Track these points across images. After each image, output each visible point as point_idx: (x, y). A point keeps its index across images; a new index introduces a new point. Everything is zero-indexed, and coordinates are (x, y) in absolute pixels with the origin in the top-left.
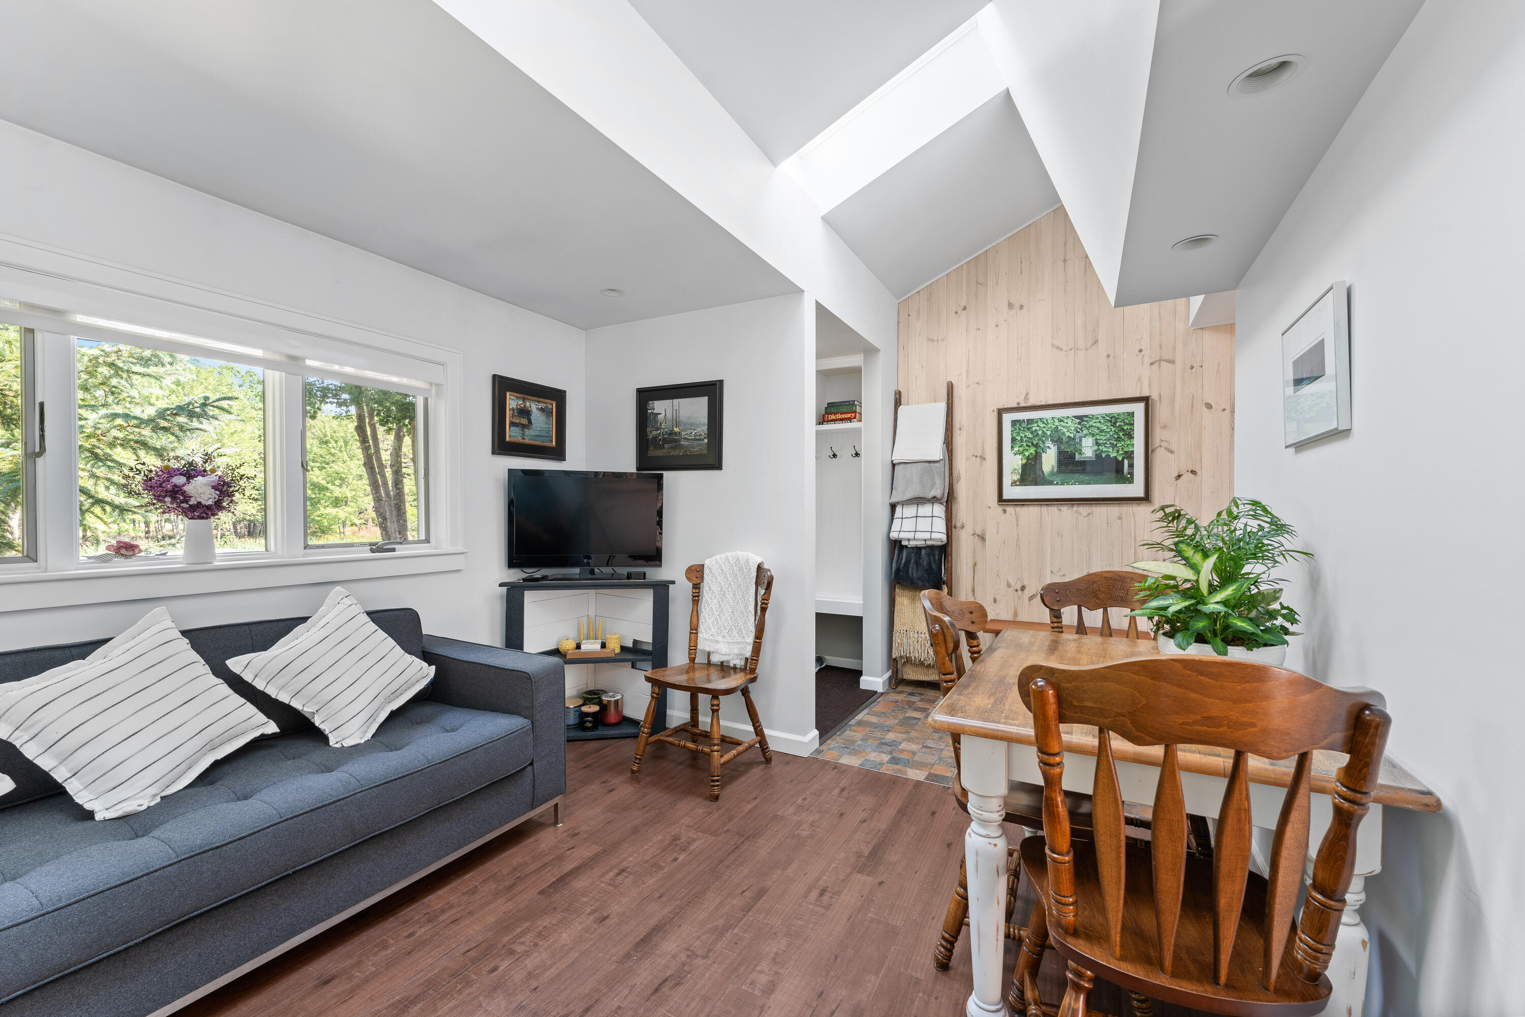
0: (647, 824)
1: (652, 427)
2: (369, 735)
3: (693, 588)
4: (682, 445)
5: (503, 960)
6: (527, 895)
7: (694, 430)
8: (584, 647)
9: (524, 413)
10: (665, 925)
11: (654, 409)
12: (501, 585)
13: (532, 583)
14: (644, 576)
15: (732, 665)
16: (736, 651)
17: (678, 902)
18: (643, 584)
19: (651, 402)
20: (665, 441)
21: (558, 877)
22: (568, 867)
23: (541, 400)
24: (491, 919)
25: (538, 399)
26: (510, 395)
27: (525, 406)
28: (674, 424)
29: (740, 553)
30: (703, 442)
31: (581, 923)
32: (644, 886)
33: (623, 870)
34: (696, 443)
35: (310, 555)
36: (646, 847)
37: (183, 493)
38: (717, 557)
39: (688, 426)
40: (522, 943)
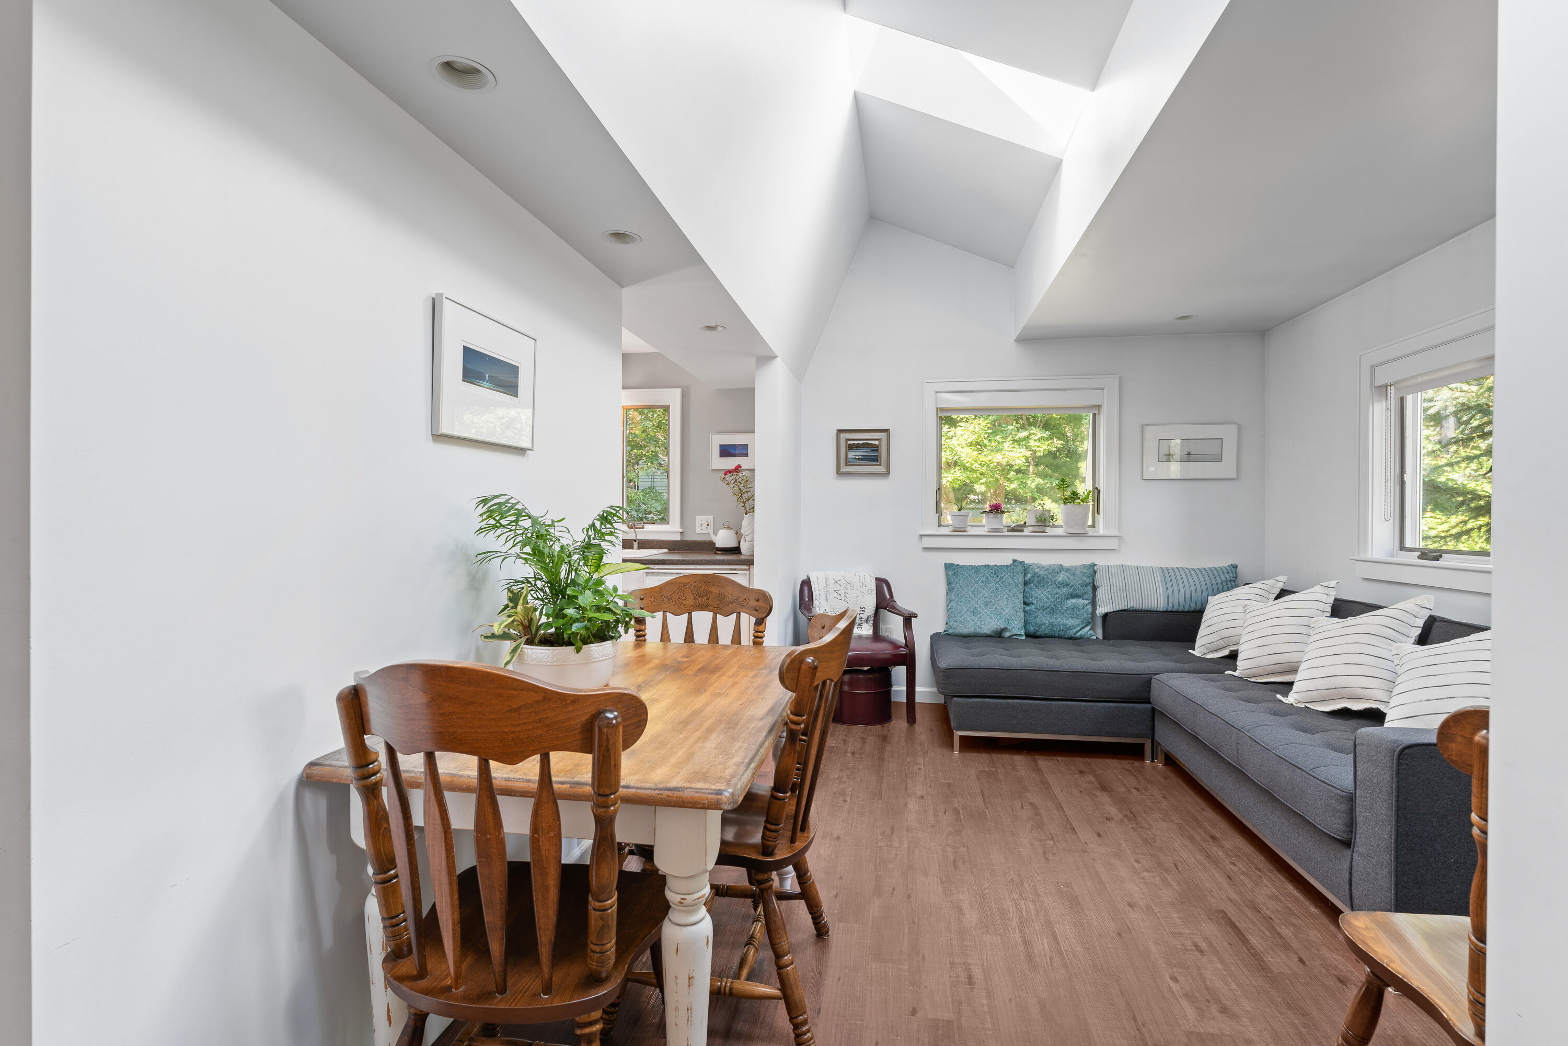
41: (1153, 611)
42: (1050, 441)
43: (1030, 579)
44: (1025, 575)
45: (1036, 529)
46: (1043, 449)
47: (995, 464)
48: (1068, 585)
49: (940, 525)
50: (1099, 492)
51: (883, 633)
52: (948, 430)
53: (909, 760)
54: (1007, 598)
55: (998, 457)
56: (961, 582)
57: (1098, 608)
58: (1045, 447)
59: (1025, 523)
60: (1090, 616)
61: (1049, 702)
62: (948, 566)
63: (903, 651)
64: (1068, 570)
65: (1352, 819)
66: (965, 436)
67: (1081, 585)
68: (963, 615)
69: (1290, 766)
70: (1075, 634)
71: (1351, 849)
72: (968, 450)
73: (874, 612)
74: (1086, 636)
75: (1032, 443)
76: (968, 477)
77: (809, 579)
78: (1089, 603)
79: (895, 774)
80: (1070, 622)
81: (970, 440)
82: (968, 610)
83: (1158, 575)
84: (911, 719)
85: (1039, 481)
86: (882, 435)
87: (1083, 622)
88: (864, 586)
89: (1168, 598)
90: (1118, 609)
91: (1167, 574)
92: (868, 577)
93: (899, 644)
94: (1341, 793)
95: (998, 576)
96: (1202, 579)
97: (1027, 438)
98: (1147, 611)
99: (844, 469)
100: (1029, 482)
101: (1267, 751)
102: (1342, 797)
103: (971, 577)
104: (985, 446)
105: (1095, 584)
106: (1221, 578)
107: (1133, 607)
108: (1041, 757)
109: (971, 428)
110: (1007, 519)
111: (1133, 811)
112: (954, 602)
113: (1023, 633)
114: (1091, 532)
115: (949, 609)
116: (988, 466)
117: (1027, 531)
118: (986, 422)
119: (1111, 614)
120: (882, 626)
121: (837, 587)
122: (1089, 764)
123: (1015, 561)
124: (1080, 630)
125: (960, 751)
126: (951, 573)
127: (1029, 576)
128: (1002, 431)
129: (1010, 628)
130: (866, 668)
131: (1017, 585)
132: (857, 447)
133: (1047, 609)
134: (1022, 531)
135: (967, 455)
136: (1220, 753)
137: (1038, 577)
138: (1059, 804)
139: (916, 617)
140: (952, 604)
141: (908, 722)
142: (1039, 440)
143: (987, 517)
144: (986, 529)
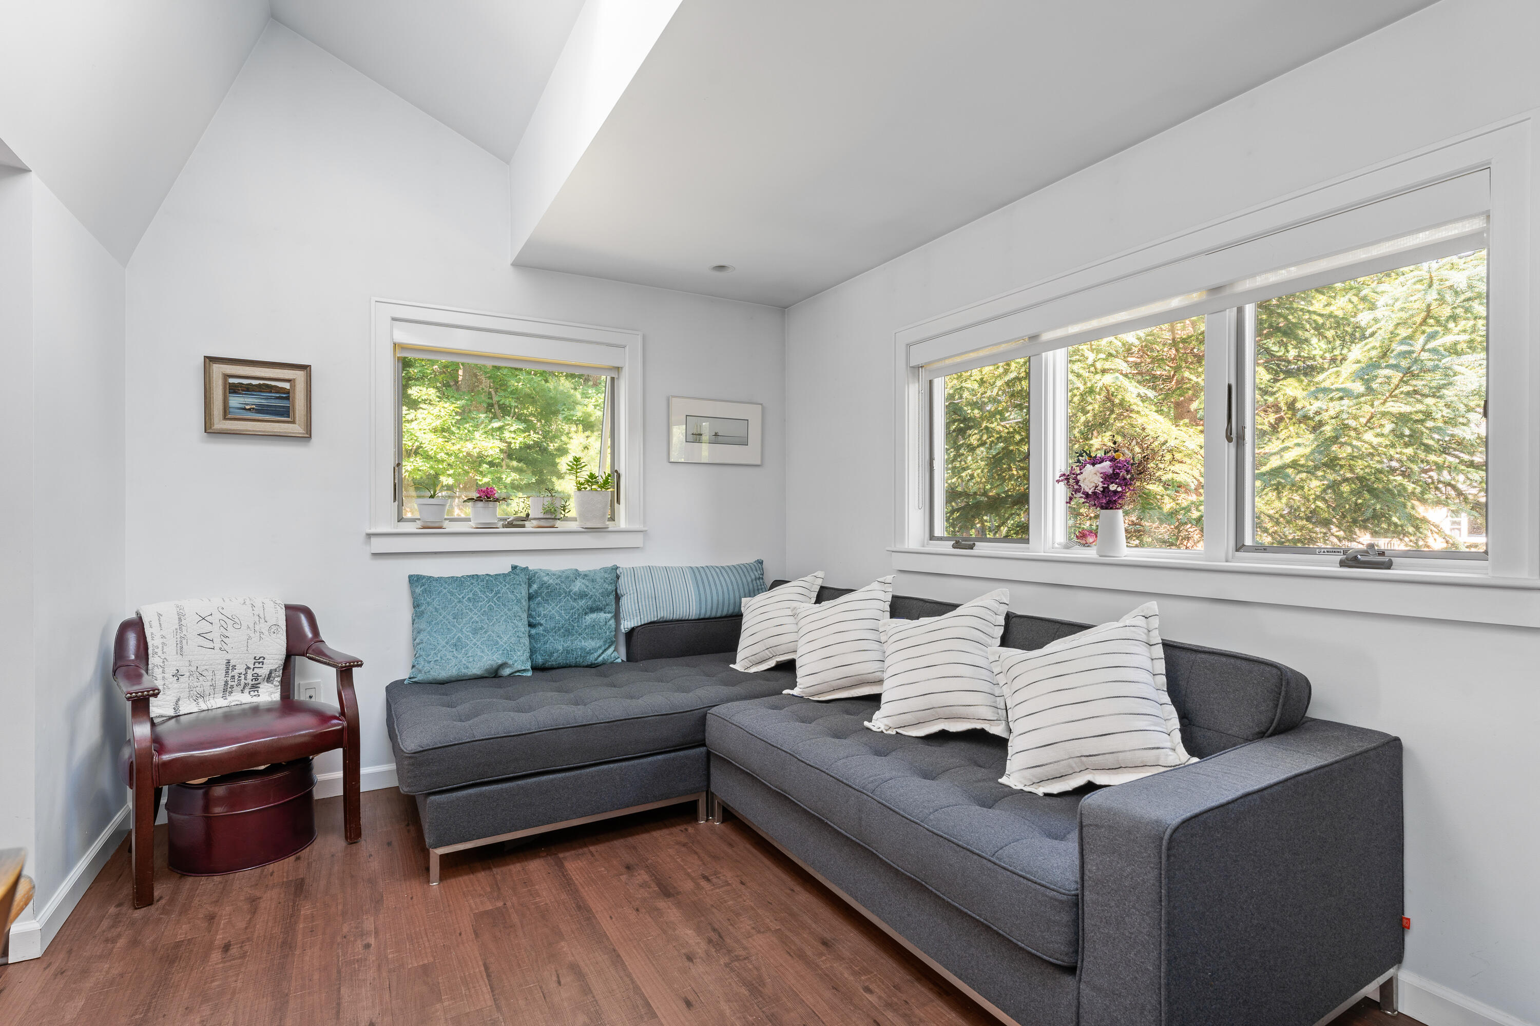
35: (1239, 560)
41: (684, 620)
42: (527, 434)
43: (536, 592)
44: (530, 586)
45: (542, 523)
46: (518, 441)
47: (465, 454)
48: (586, 595)
49: (400, 519)
50: (619, 476)
51: (301, 696)
52: (407, 412)
53: (345, 929)
54: (505, 621)
55: (468, 447)
56: (435, 603)
57: (622, 622)
58: (521, 439)
59: (528, 515)
60: (613, 633)
61: (578, 772)
62: (415, 580)
63: (337, 725)
64: (586, 575)
65: (1077, 933)
66: (428, 421)
67: (603, 595)
68: (439, 651)
69: (958, 849)
70: (596, 660)
71: (1077, 978)
72: (432, 436)
73: (282, 662)
74: (609, 661)
75: (507, 435)
76: (432, 467)
77: (140, 618)
78: (612, 617)
79: (316, 977)
80: (590, 644)
81: (434, 425)
82: (447, 643)
83: (689, 576)
84: (353, 832)
85: (515, 476)
86: (299, 375)
87: (605, 642)
88: (262, 621)
89: (700, 603)
90: (646, 622)
91: (697, 574)
92: (270, 606)
93: (330, 713)
94: (1060, 897)
95: (492, 590)
96: (733, 579)
97: (500, 429)
98: (678, 621)
99: (220, 424)
100: (504, 476)
101: (914, 825)
102: (1061, 902)
103: (452, 594)
104: (453, 433)
105: (619, 592)
106: (750, 576)
107: (663, 617)
108: (567, 854)
109: (435, 411)
110: (501, 510)
111: (716, 927)
112: (425, 634)
113: (529, 668)
114: (611, 526)
115: (416, 644)
116: (456, 456)
117: (529, 526)
118: (454, 405)
119: (639, 628)
120: (298, 681)
121: (204, 627)
122: (635, 848)
123: (514, 568)
124: (602, 653)
125: (442, 878)
126: (418, 590)
127: (535, 587)
128: (473, 419)
129: (510, 662)
130: (262, 767)
131: (519, 601)
132: (248, 389)
133: (559, 630)
134: (523, 526)
135: (431, 442)
136: (826, 821)
137: (547, 588)
138: (614, 950)
139: (361, 666)
140: (421, 636)
141: (346, 838)
142: (515, 432)
143: (474, 507)
144: (472, 524)
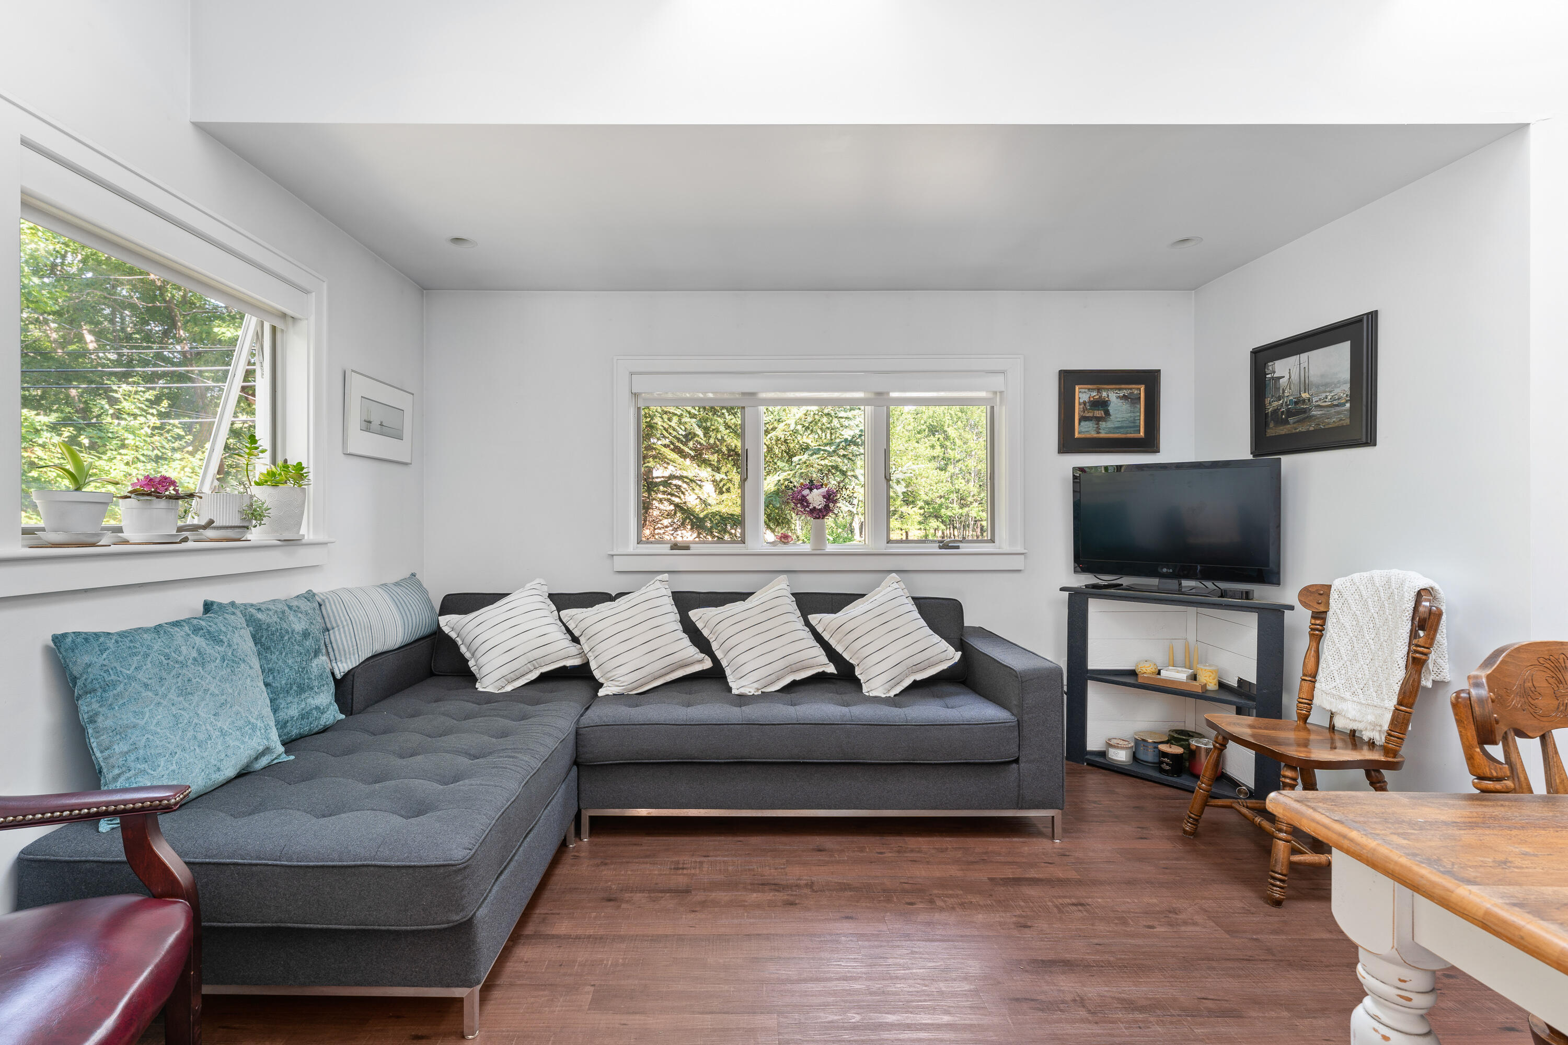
0: (1152, 883)
1: (1272, 396)
2: (892, 694)
3: (1312, 617)
4: (1313, 416)
5: (922, 902)
6: (981, 875)
7: (1330, 392)
8: (1164, 673)
9: (1101, 404)
10: (1077, 966)
11: (1274, 372)
12: (1062, 589)
13: (1097, 591)
14: (1247, 595)
15: (1366, 738)
16: (1370, 718)
17: (1112, 959)
18: (1245, 604)
19: (1270, 364)
20: (1290, 413)
21: (1017, 876)
22: (1032, 874)
23: (1123, 386)
24: (938, 874)
25: (1118, 386)
26: (1079, 389)
27: (1100, 397)
28: (1302, 389)
29: (1395, 572)
30: (1344, 408)
31: (1003, 917)
32: (1091, 927)
33: (1082, 905)
34: (1333, 410)
35: (891, 548)
36: (1129, 900)
37: (807, 501)
38: (1356, 576)
39: (1322, 389)
40: (945, 902)
41: (390, 651)
57: (334, 664)
64: (297, 607)
65: (1020, 740)
70: (328, 720)
71: (1019, 762)
83: (386, 597)
89: (404, 628)
90: (364, 659)
98: (386, 653)
105: (327, 625)
107: (377, 651)
119: (357, 669)
123: (208, 607)
129: (261, 751)
